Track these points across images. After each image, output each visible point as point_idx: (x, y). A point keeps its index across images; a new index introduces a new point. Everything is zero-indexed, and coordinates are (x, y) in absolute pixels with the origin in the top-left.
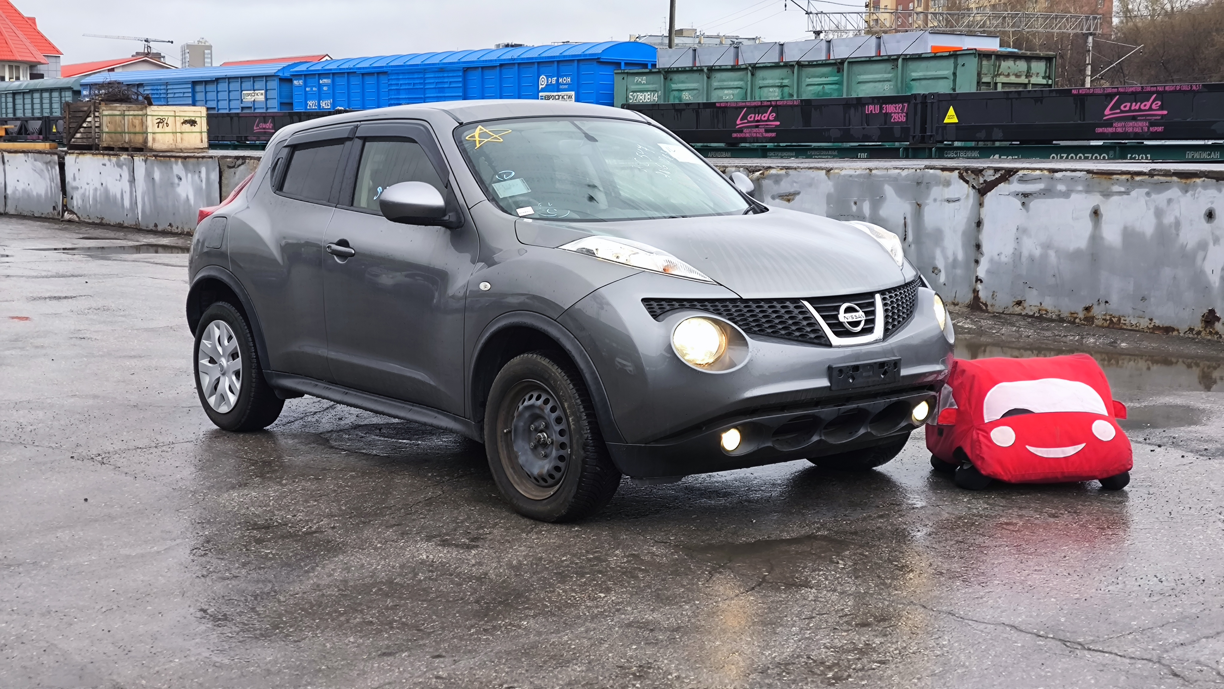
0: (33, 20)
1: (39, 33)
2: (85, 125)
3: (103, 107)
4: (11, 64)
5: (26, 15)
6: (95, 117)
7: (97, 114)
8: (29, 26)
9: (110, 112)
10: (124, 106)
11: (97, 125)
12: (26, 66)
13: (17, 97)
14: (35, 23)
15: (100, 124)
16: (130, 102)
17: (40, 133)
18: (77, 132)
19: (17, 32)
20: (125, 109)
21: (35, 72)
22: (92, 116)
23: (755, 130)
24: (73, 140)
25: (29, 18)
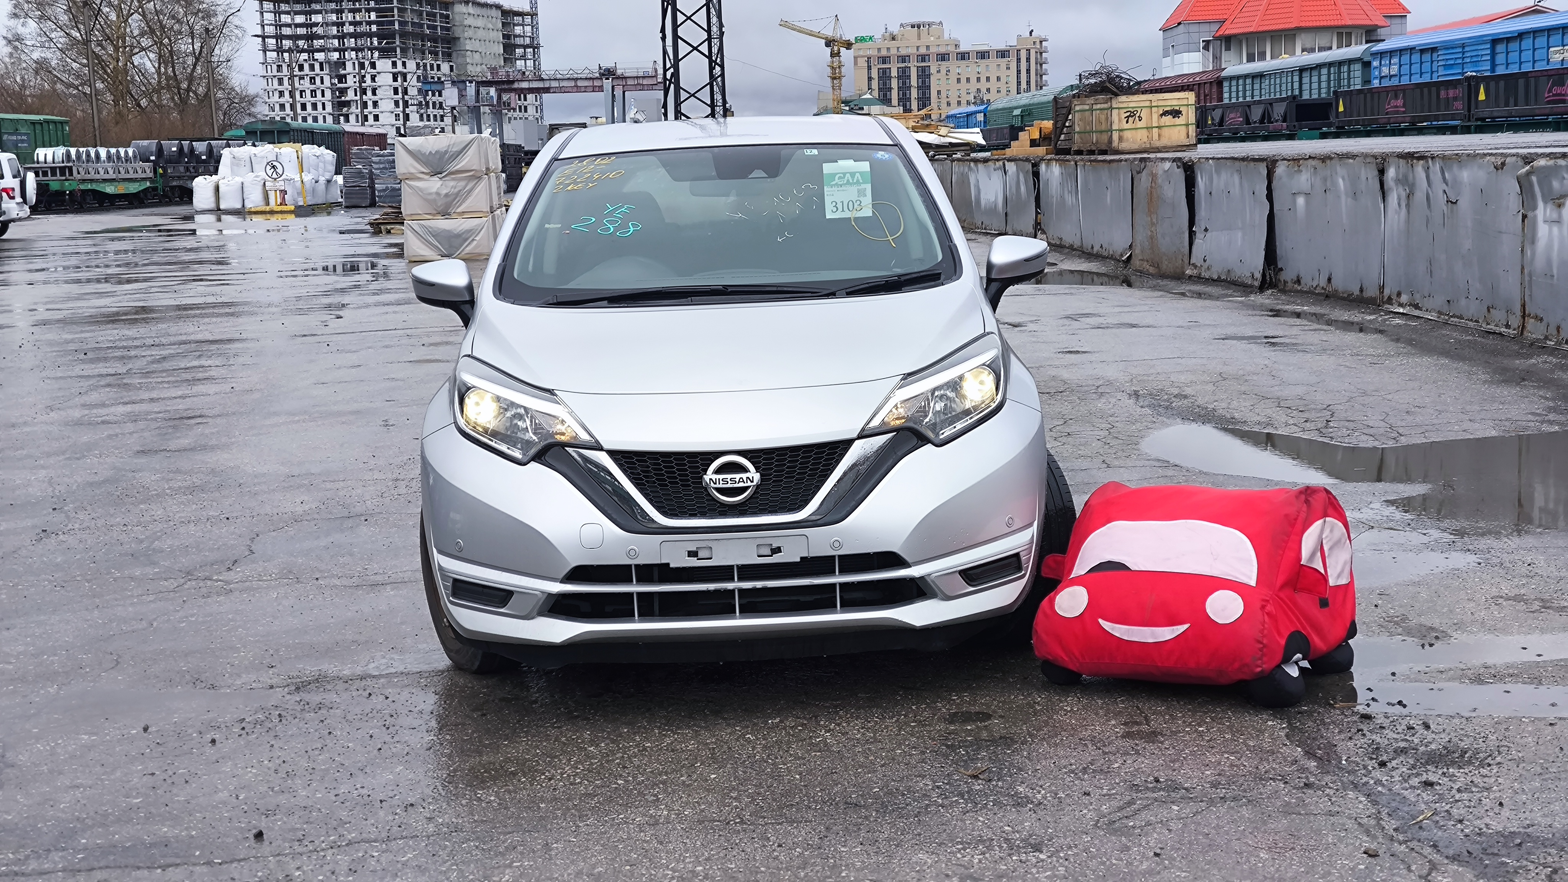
2: (1067, 124)
12: (1360, 31)
18: (1061, 134)
24: (1058, 143)
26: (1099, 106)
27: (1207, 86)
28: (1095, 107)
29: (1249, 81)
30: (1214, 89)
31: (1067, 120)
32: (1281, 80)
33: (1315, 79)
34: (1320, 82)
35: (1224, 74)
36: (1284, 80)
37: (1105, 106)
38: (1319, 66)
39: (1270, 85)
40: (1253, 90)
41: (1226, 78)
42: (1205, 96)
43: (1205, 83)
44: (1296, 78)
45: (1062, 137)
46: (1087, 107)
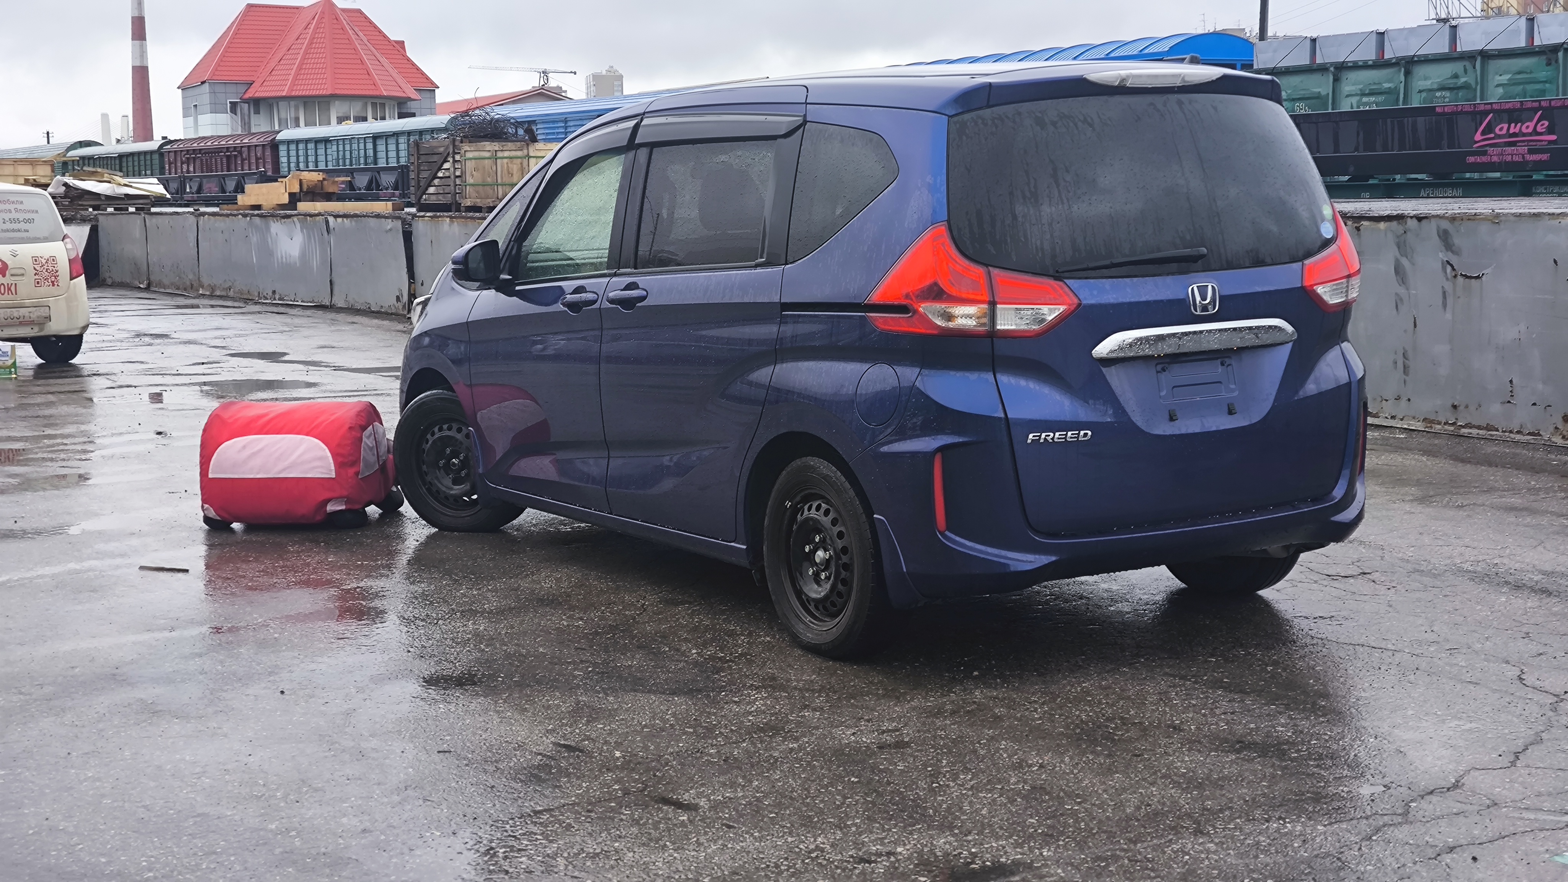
0: (401, 44)
1: (409, 60)
2: (440, 174)
3: (466, 147)
4: (375, 101)
5: (393, 37)
6: (455, 161)
7: (457, 157)
8: (396, 52)
9: (476, 154)
10: (496, 146)
11: (458, 173)
12: (393, 103)
13: (379, 142)
14: (404, 48)
15: (462, 173)
16: (507, 140)
17: (396, 188)
18: (429, 185)
19: (381, 59)
20: (497, 149)
21: (404, 111)
22: (451, 160)
23: (1509, 149)
24: (424, 197)
25: (396, 42)
26: (506, 154)
27: (259, 149)
28: (500, 154)
29: (311, 146)
30: (268, 153)
31: (440, 169)
32: (351, 147)
33: (392, 147)
34: (398, 151)
35: (280, 137)
36: (355, 146)
37: (519, 153)
38: (396, 135)
39: (338, 151)
40: (316, 156)
41: (282, 142)
42: (257, 159)
43: (256, 146)
44: (370, 146)
45: (432, 190)
46: (487, 155)
